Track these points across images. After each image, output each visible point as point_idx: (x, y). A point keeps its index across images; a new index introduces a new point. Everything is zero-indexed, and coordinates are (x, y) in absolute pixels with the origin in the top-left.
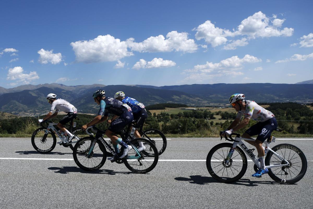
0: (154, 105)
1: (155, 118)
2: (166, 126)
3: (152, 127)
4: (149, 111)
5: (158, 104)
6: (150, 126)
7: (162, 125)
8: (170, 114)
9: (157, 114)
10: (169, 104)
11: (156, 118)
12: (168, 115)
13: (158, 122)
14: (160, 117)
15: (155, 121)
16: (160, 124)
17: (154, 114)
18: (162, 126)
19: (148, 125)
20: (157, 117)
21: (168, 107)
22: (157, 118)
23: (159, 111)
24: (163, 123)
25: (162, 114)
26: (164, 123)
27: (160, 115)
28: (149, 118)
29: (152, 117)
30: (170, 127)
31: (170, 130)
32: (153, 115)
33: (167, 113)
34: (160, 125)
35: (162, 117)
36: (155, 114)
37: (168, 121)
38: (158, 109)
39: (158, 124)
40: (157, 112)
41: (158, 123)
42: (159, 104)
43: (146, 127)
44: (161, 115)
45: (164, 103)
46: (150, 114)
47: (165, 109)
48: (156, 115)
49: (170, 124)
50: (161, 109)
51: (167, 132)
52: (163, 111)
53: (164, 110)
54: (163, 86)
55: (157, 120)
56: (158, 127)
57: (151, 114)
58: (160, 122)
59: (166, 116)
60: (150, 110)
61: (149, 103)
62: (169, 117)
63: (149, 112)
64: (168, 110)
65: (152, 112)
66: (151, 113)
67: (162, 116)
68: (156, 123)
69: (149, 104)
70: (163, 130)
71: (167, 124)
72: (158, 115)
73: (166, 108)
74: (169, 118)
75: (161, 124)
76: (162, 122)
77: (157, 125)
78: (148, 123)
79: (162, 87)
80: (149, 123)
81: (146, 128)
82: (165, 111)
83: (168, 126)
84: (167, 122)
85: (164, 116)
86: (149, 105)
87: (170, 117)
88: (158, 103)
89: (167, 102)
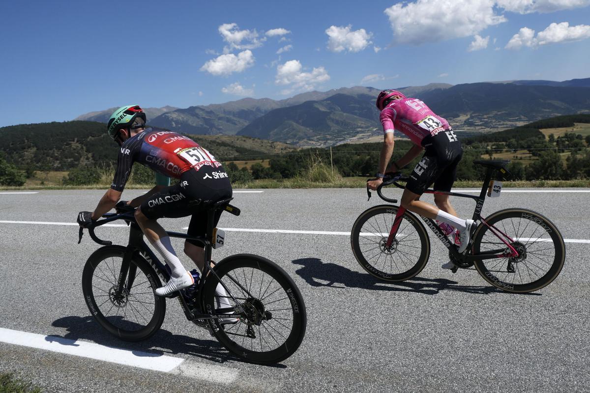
0: (550, 119)
1: (553, 145)
2: (575, 160)
3: (546, 162)
4: (541, 130)
5: (558, 118)
6: (541, 162)
7: (566, 158)
8: (584, 135)
9: (556, 137)
10: (582, 115)
11: (555, 144)
12: (579, 137)
13: (560, 152)
14: (563, 142)
15: (552, 151)
16: (563, 156)
17: (549, 137)
18: (568, 159)
19: (537, 158)
20: (557, 142)
21: (580, 121)
22: (558, 145)
23: (561, 131)
24: (570, 153)
25: (566, 136)
26: (572, 154)
27: (562, 137)
28: (540, 145)
29: (545, 142)
30: (584, 161)
31: (584, 167)
32: (549, 139)
33: (577, 134)
34: (563, 158)
35: (567, 143)
36: (551, 136)
37: (580, 150)
38: (559, 126)
39: (559, 157)
40: (558, 132)
41: (558, 154)
42: (560, 117)
43: (533, 162)
44: (564, 139)
45: (572, 114)
46: (540, 136)
47: (574, 125)
48: (553, 140)
49: (585, 155)
50: (566, 127)
51: (579, 172)
52: (569, 130)
53: (572, 128)
54: (570, 79)
55: (557, 148)
56: (559, 163)
57: (544, 137)
58: (563, 152)
59: (576, 140)
60: (542, 128)
61: (540, 115)
62: (582, 141)
63: (541, 133)
64: (581, 128)
65: (547, 132)
66: (545, 134)
67: (568, 141)
68: (554, 154)
69: (541, 117)
70: (569, 168)
71: (578, 156)
72: (559, 138)
73: (576, 124)
74: (581, 143)
75: (565, 155)
76: (567, 152)
77: (557, 159)
78: (537, 153)
79: (567, 81)
80: (540, 155)
81: (534, 164)
82: (575, 129)
83: (579, 161)
84: (578, 152)
85: (571, 139)
86: (540, 119)
87: (584, 142)
88: (559, 115)
89: (579, 113)
